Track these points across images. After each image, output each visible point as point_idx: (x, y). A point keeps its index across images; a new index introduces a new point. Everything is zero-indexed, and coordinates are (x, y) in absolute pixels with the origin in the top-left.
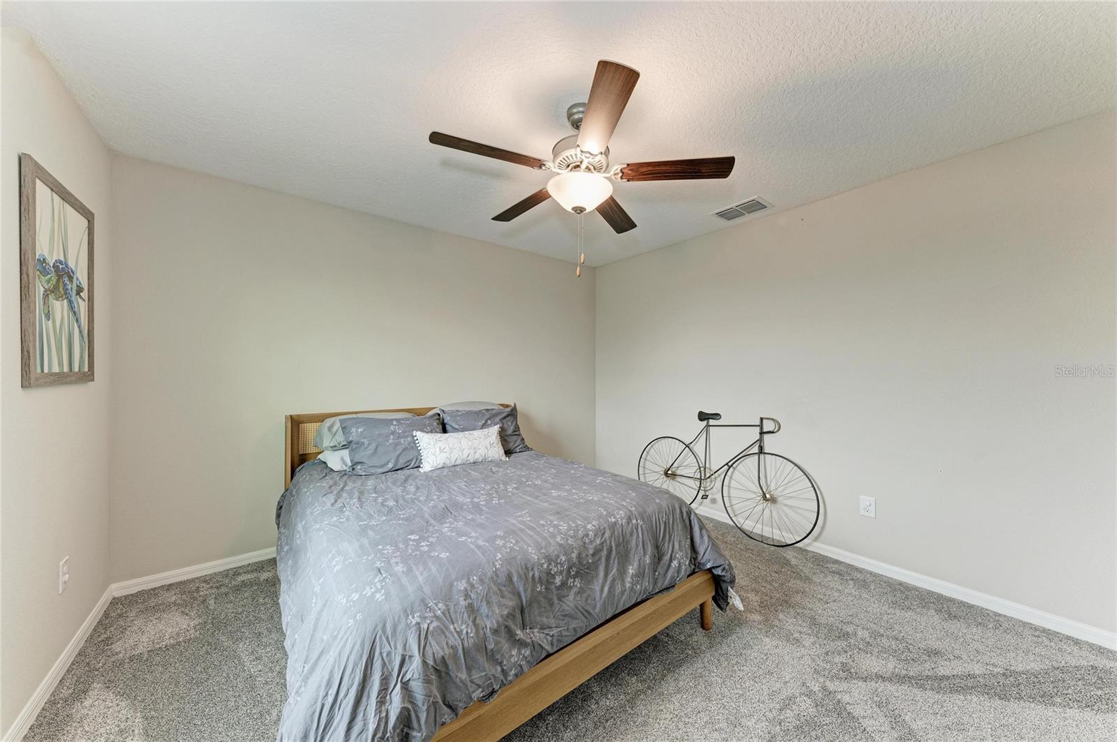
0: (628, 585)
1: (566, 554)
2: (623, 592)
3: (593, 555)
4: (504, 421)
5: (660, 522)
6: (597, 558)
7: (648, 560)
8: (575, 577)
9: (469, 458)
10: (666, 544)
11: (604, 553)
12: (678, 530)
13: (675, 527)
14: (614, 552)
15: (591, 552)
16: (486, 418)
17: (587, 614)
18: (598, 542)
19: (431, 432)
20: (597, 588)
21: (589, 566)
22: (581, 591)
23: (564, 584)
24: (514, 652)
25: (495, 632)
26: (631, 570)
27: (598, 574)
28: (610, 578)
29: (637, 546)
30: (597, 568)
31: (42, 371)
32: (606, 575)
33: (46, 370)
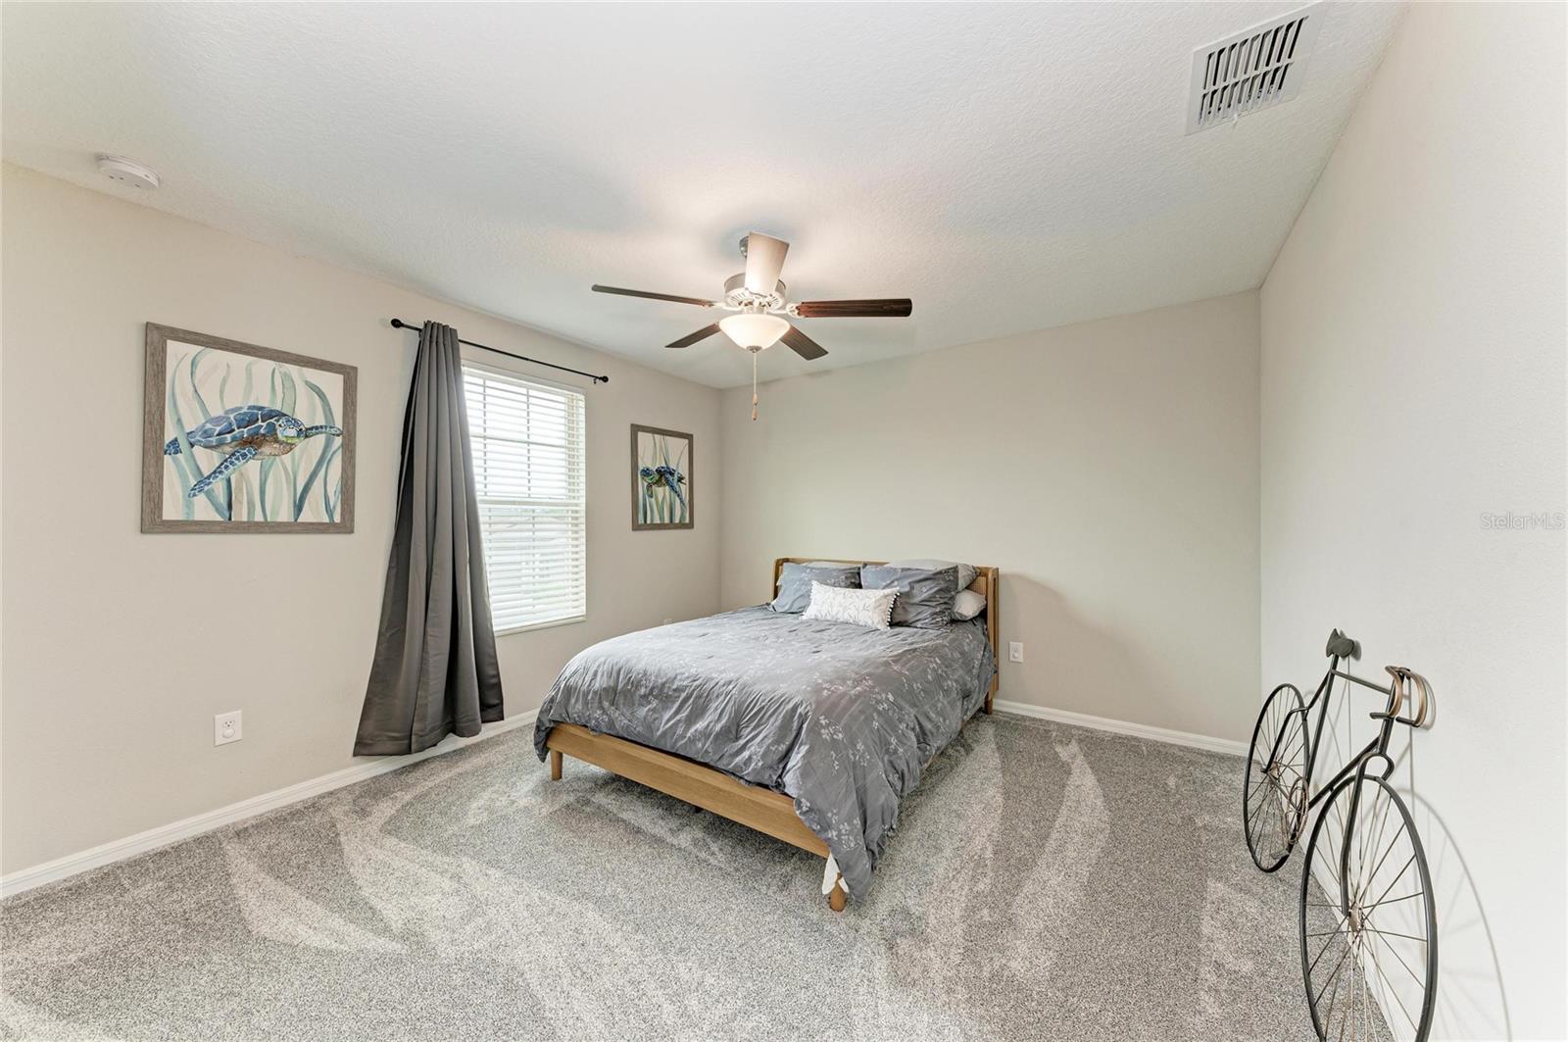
0: (689, 735)
1: (656, 677)
2: (683, 736)
3: (675, 690)
4: (917, 586)
5: (755, 705)
6: (676, 694)
7: (718, 727)
8: (656, 697)
9: (839, 616)
10: (749, 729)
11: (683, 695)
12: (773, 724)
13: (772, 720)
14: (692, 700)
15: (674, 687)
16: (895, 577)
17: (650, 728)
18: (685, 683)
19: (834, 585)
20: (667, 716)
21: (668, 697)
22: (654, 710)
23: (645, 697)
24: (598, 712)
25: (595, 693)
26: (700, 725)
27: (671, 708)
28: (678, 717)
29: (716, 709)
30: (674, 702)
31: (645, 521)
32: (677, 713)
33: (648, 522)
